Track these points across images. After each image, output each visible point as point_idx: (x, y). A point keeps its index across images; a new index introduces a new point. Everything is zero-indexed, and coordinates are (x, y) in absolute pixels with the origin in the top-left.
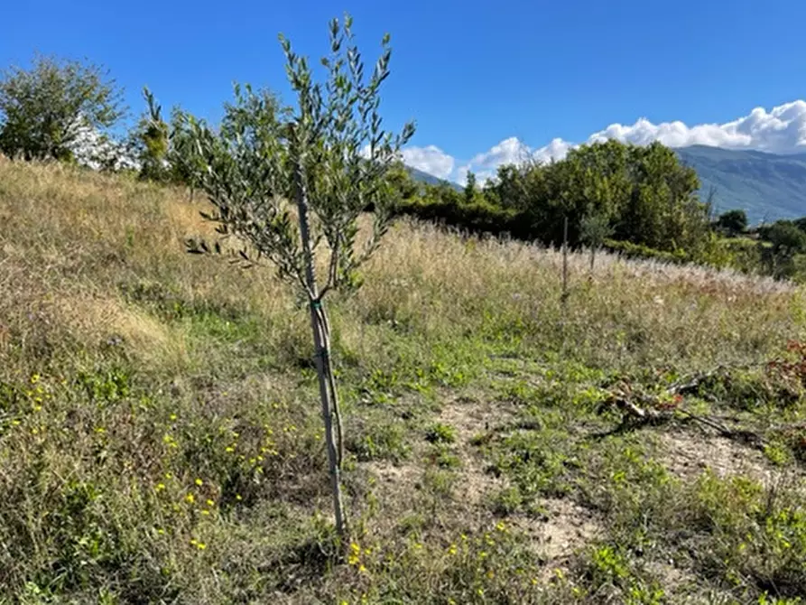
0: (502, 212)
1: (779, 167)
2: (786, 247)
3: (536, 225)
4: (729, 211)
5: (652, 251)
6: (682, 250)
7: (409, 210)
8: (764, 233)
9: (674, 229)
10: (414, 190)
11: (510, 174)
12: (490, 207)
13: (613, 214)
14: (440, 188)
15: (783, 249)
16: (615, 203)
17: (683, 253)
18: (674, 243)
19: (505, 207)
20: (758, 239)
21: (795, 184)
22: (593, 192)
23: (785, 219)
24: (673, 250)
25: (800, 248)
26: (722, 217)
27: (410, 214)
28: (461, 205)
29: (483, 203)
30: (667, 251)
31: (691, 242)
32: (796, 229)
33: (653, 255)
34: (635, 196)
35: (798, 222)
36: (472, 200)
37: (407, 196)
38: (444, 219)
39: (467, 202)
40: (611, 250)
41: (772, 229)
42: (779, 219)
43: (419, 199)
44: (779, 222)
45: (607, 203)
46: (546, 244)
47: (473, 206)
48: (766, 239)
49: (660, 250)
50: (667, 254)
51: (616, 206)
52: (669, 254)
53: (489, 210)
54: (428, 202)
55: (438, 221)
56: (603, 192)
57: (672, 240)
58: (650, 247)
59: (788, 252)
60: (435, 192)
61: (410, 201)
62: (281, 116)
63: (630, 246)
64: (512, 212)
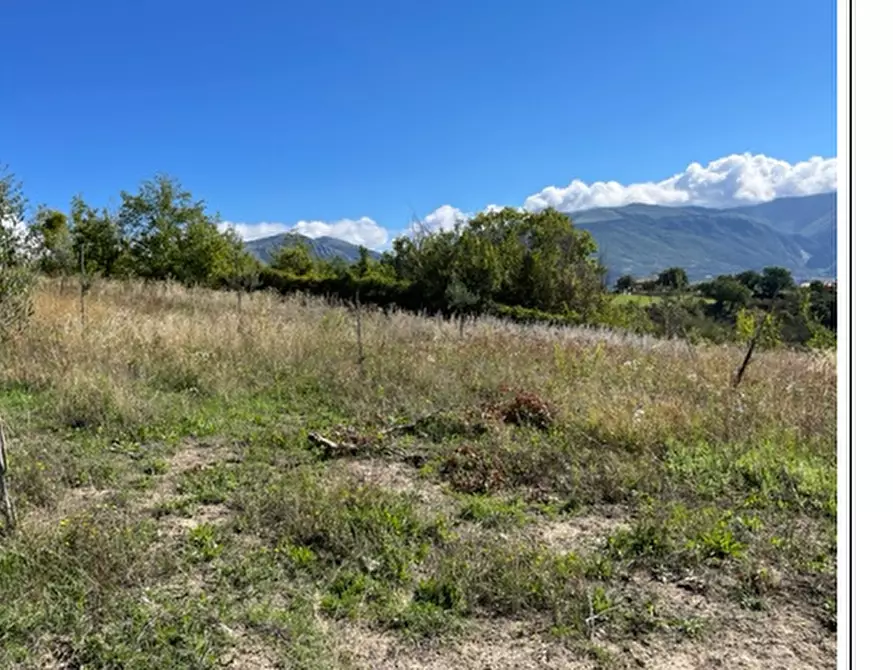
0: (395, 283)
1: (722, 222)
2: (730, 303)
3: (429, 295)
4: (668, 269)
5: (546, 314)
6: (574, 312)
7: (303, 286)
8: (706, 290)
9: (566, 293)
10: (309, 267)
11: (405, 246)
12: (383, 280)
13: (504, 281)
14: (334, 263)
15: (727, 305)
16: (506, 269)
17: (575, 315)
18: (566, 306)
19: (398, 278)
20: (701, 296)
21: (739, 237)
22: (482, 261)
23: (726, 274)
24: (566, 312)
25: (744, 303)
26: (661, 275)
27: (302, 290)
28: (355, 278)
29: (375, 276)
30: (561, 314)
31: (585, 304)
32: (737, 283)
33: (546, 319)
34: (528, 261)
35: (739, 277)
36: (366, 273)
37: (302, 272)
38: (337, 293)
39: (361, 276)
40: (501, 316)
41: (713, 284)
42: (721, 274)
43: (316, 276)
44: (720, 278)
45: (496, 271)
46: (431, 313)
47: (366, 279)
48: (709, 296)
49: (553, 313)
50: (560, 317)
51: (507, 272)
52: (562, 317)
53: (383, 282)
54: (323, 277)
55: (330, 296)
56: (491, 260)
57: (564, 302)
58: (543, 310)
59: (732, 307)
60: (329, 268)
61: (305, 278)
62: (177, 201)
63: (521, 311)
64: (406, 283)
